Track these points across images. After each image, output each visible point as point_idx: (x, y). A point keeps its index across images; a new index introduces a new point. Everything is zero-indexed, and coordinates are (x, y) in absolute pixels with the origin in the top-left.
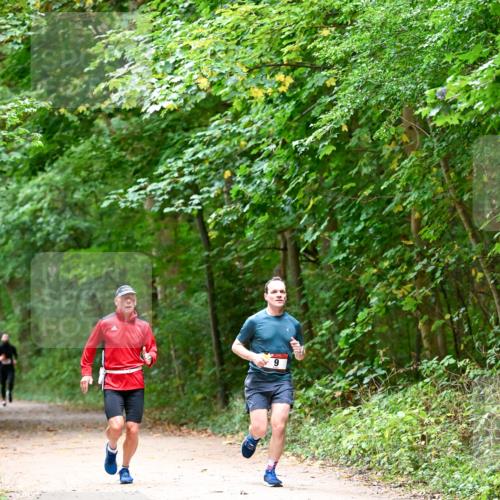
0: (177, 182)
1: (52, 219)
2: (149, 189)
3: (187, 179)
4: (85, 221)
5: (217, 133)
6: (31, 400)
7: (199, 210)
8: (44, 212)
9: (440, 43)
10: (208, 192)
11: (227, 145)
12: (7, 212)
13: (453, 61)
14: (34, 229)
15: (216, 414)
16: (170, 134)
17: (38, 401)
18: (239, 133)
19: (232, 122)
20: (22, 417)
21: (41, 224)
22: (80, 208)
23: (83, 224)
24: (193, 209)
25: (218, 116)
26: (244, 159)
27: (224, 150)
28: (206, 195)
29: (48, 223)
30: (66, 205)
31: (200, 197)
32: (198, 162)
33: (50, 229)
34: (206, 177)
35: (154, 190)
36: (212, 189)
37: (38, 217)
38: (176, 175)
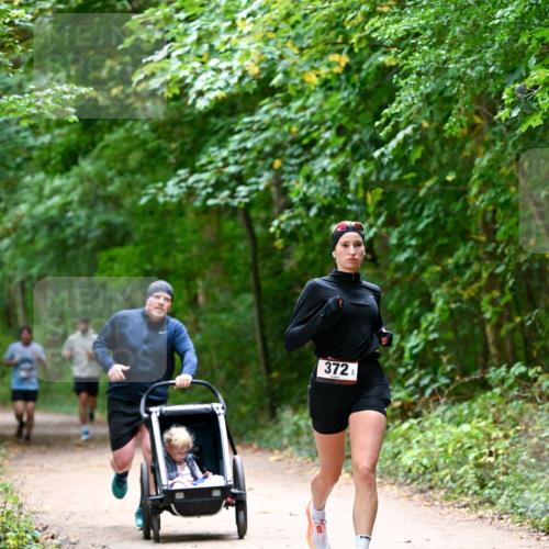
0: (222, 173)
1: (83, 213)
2: (191, 180)
3: (232, 169)
4: (120, 215)
5: (267, 119)
6: (59, 412)
7: (247, 204)
8: (75, 206)
9: (512, 18)
10: (256, 183)
11: (276, 132)
12: (33, 205)
13: (530, 39)
14: (64, 223)
15: (263, 427)
16: (213, 120)
17: (67, 413)
18: (291, 120)
19: (282, 107)
20: (50, 431)
21: (72, 218)
22: (114, 201)
23: (117, 218)
24: (240, 203)
25: (267, 100)
26: (295, 146)
27: (273, 137)
28: (254, 187)
29: (78, 218)
30: (97, 197)
31: (248, 188)
32: (244, 151)
33: (80, 224)
34: (254, 167)
35: (197, 182)
36: (261, 180)
37: (67, 211)
38: (220, 164)
